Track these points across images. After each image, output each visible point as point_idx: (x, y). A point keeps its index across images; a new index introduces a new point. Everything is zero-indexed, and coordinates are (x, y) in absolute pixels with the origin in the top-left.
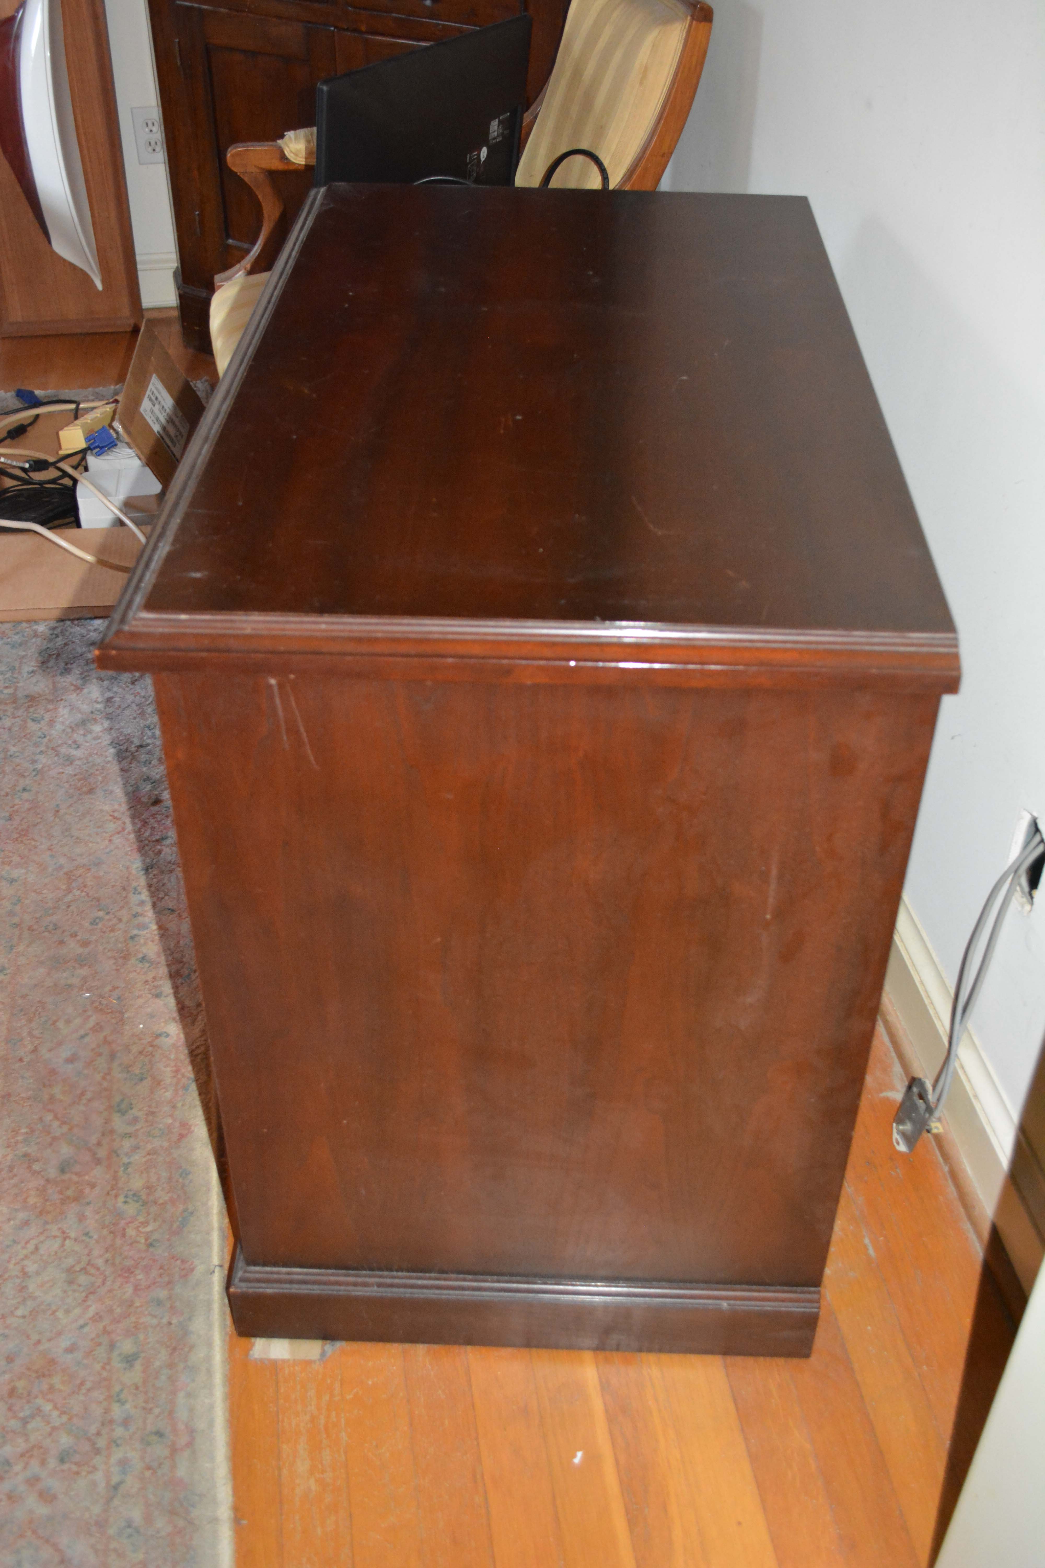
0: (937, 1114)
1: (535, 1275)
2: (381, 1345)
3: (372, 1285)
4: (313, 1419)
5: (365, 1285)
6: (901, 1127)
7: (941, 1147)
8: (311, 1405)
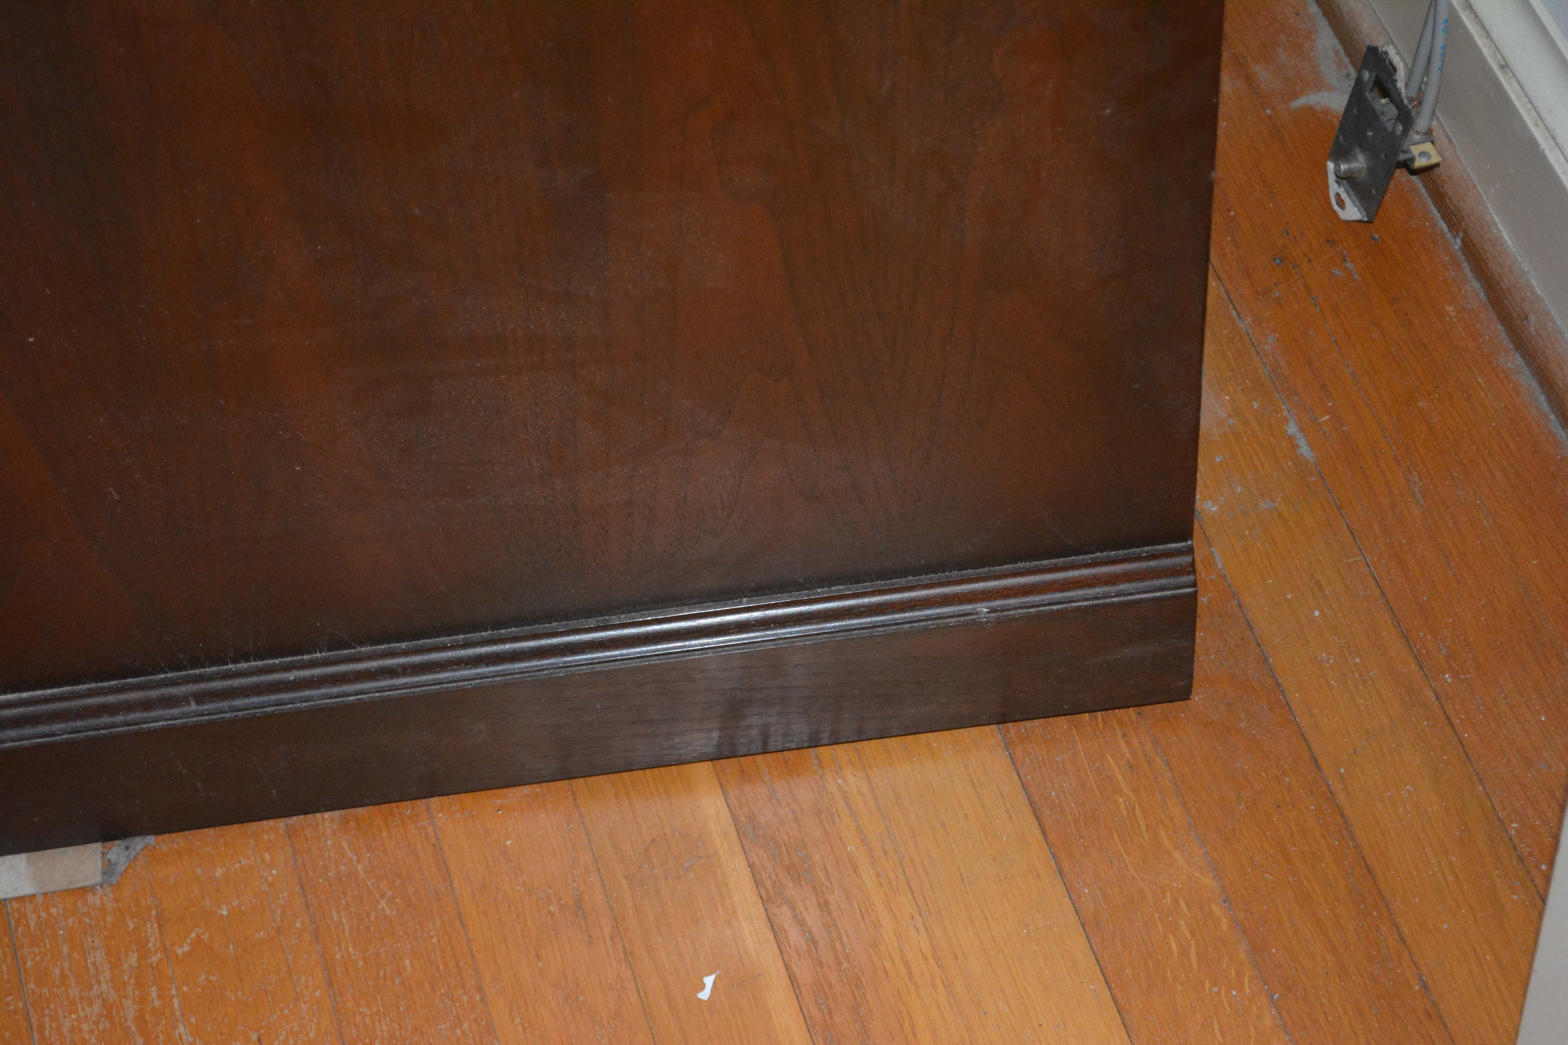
0: (1421, 124)
1: (549, 617)
2: (235, 829)
3: (184, 700)
4: (109, 1010)
5: (169, 702)
6: (1343, 167)
7: (1439, 197)
8: (99, 982)
